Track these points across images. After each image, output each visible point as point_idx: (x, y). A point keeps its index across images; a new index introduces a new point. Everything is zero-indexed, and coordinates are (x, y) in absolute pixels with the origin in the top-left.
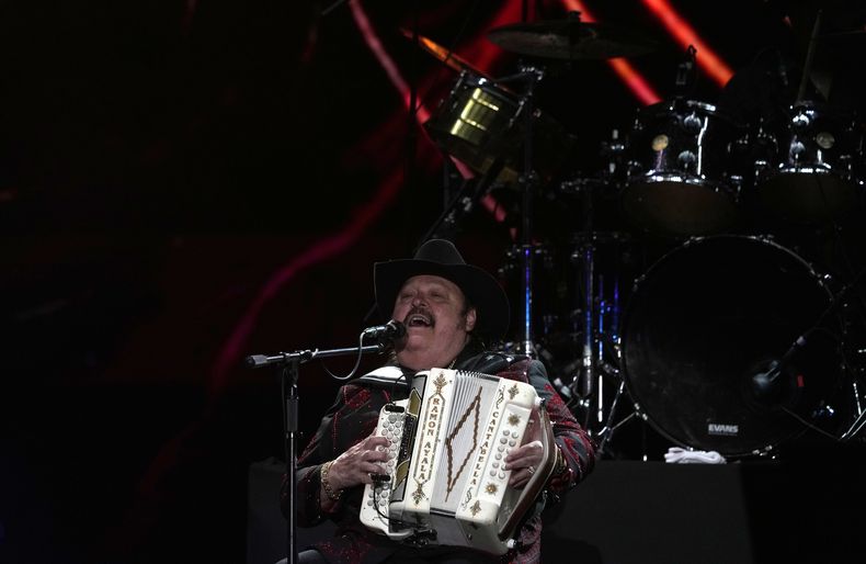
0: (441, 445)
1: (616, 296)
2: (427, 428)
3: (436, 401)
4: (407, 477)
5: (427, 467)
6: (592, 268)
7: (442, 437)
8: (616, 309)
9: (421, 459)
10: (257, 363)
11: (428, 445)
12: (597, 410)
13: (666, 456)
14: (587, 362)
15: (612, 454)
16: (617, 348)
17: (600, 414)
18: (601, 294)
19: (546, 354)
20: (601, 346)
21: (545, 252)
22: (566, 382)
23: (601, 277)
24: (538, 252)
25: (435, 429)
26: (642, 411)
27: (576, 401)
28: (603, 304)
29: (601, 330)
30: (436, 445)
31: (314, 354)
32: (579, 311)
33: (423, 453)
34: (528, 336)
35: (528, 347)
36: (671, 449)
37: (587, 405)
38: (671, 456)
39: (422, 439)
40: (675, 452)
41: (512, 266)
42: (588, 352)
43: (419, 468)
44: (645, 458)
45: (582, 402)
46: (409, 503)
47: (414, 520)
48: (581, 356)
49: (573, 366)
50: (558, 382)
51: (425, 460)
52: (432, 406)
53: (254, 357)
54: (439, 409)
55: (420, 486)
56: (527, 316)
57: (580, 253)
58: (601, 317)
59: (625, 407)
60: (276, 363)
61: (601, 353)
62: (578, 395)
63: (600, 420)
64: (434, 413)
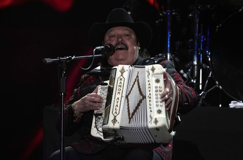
0: (123, 99)
1: (208, 34)
2: (117, 91)
3: (121, 79)
4: (109, 113)
5: (118, 108)
6: (198, 21)
7: (124, 95)
8: (208, 40)
9: (115, 105)
10: (47, 62)
11: (118, 98)
12: (199, 84)
13: (230, 105)
14: (195, 63)
15: (206, 104)
16: (208, 56)
17: (201, 86)
18: (202, 33)
19: (177, 59)
20: (201, 55)
21: (177, 13)
22: (185, 71)
23: (202, 25)
24: (174, 13)
25: (121, 91)
26: (219, 85)
27: (190, 80)
28: (202, 37)
29: (201, 49)
30: (121, 98)
31: (73, 58)
32: (191, 40)
33: (116, 102)
34: (169, 51)
35: (168, 56)
36: (232, 102)
37: (195, 82)
38: (232, 105)
39: (115, 96)
40: (234, 103)
41: (162, 20)
42: (196, 58)
43: (114, 109)
44: (220, 106)
45: (192, 81)
46: (110, 125)
47: (113, 132)
48: (193, 60)
49: (189, 65)
50: (182, 71)
51: (117, 106)
52: (119, 81)
53: (46, 59)
54: (122, 83)
55: (115, 117)
56: (169, 42)
57: (192, 14)
58: (202, 43)
59: (212, 82)
60: (56, 62)
61: (201, 59)
62: (191, 77)
63: (201, 88)
64: (120, 85)
